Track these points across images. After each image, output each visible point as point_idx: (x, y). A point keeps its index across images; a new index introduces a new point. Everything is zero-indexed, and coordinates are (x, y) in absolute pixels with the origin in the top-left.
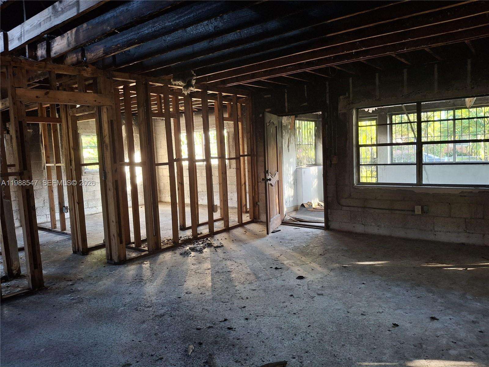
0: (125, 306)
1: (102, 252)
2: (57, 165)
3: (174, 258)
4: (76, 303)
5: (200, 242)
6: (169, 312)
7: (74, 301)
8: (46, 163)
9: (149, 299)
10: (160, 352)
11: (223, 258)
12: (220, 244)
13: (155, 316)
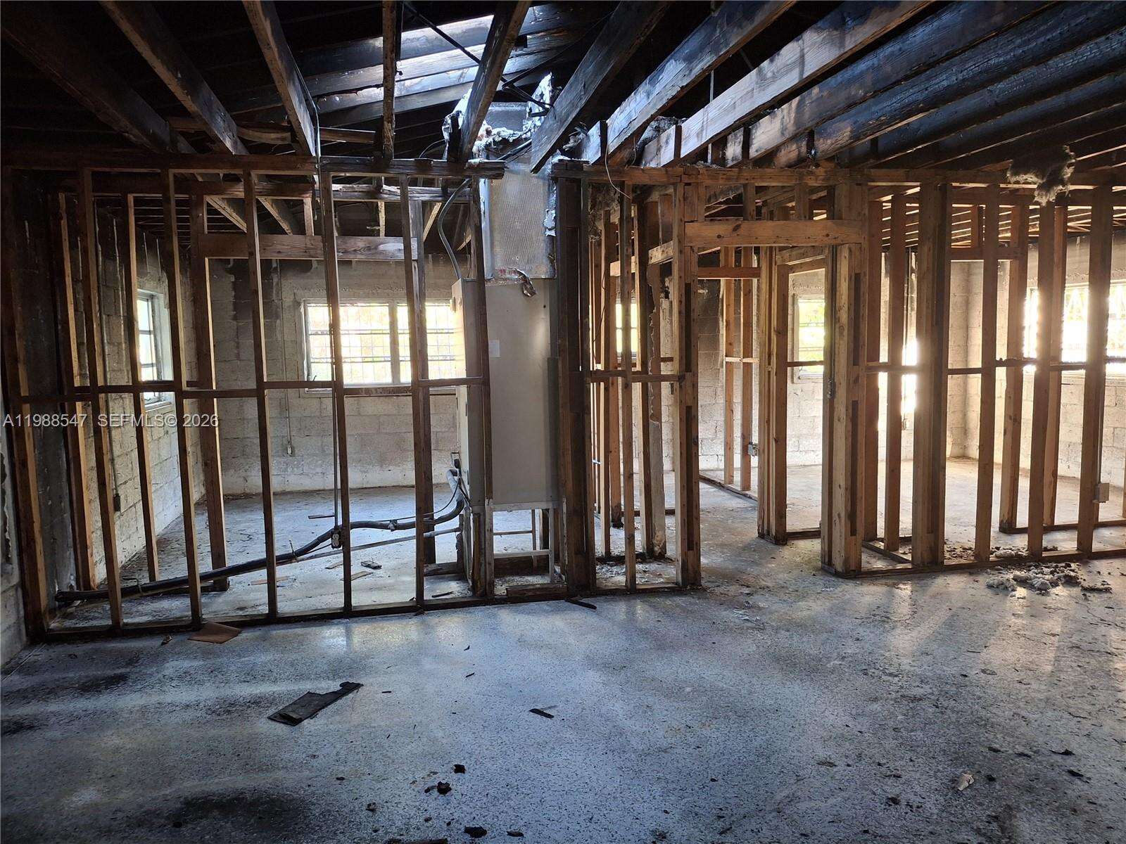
0: (843, 658)
1: (813, 547)
2: (746, 360)
3: (972, 591)
4: (752, 628)
5: (1047, 569)
6: (933, 697)
7: (749, 624)
8: (726, 356)
9: (895, 660)
10: (897, 764)
11: (1102, 620)
12: (1102, 584)
13: (901, 696)
